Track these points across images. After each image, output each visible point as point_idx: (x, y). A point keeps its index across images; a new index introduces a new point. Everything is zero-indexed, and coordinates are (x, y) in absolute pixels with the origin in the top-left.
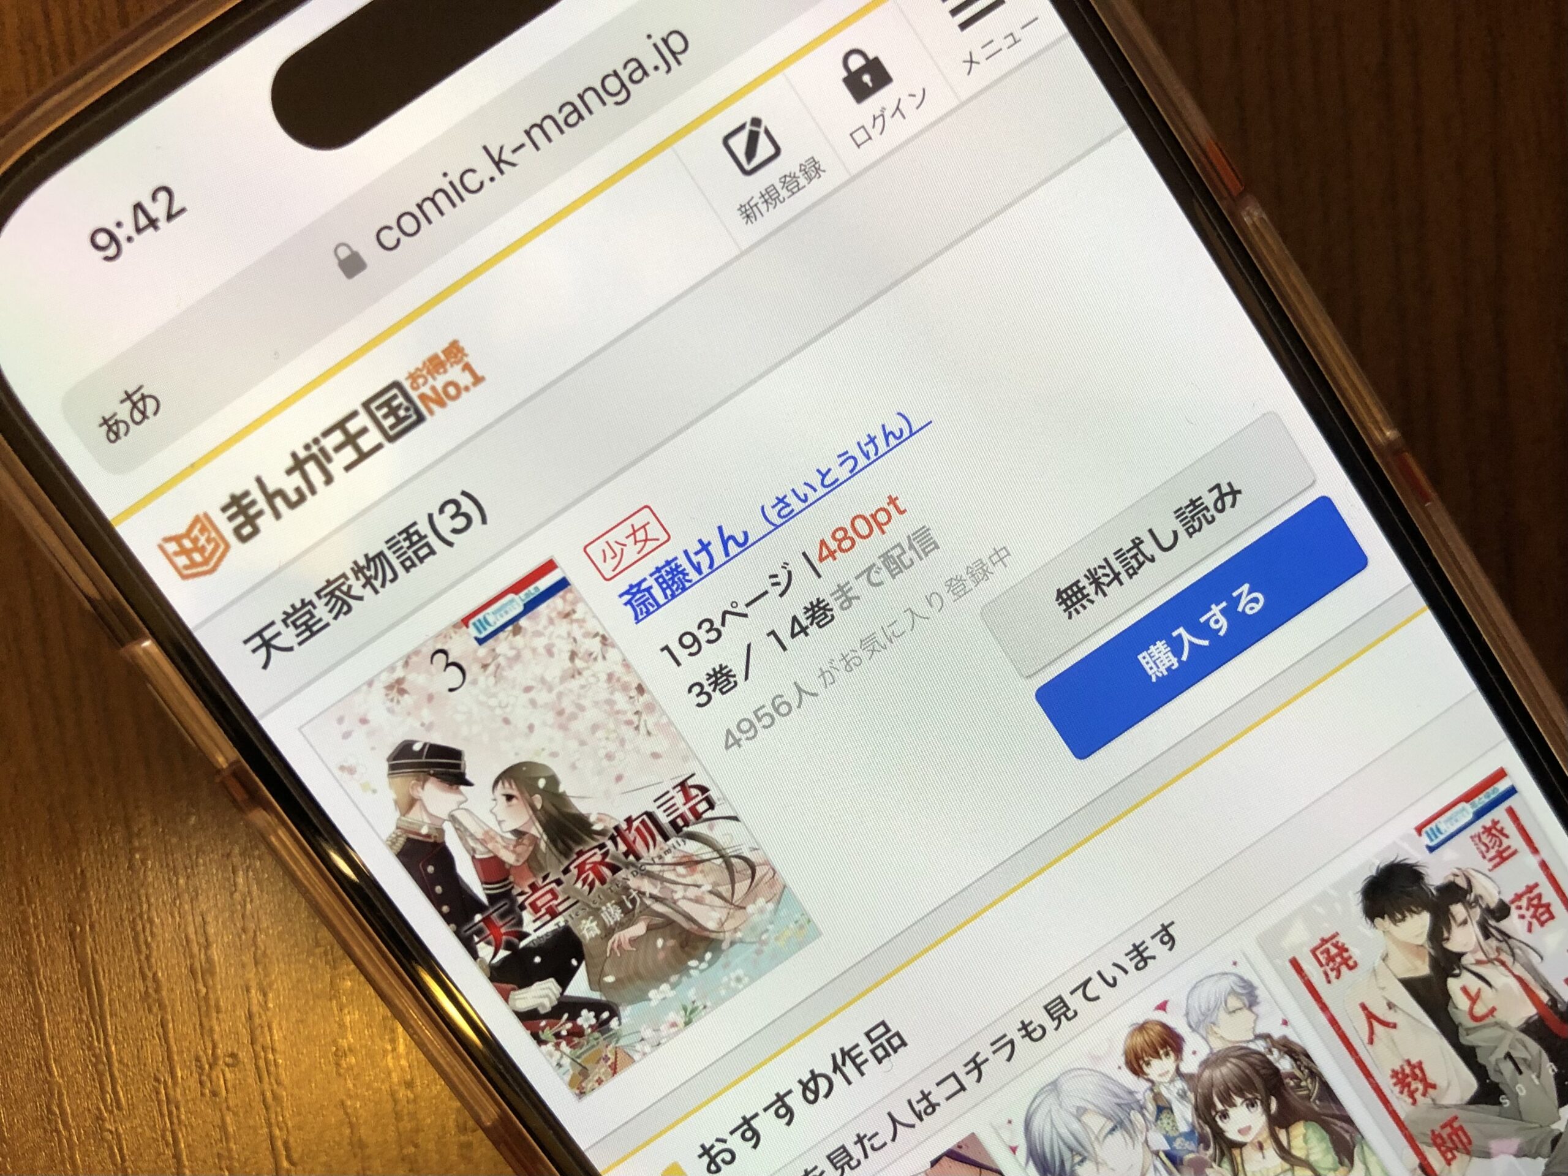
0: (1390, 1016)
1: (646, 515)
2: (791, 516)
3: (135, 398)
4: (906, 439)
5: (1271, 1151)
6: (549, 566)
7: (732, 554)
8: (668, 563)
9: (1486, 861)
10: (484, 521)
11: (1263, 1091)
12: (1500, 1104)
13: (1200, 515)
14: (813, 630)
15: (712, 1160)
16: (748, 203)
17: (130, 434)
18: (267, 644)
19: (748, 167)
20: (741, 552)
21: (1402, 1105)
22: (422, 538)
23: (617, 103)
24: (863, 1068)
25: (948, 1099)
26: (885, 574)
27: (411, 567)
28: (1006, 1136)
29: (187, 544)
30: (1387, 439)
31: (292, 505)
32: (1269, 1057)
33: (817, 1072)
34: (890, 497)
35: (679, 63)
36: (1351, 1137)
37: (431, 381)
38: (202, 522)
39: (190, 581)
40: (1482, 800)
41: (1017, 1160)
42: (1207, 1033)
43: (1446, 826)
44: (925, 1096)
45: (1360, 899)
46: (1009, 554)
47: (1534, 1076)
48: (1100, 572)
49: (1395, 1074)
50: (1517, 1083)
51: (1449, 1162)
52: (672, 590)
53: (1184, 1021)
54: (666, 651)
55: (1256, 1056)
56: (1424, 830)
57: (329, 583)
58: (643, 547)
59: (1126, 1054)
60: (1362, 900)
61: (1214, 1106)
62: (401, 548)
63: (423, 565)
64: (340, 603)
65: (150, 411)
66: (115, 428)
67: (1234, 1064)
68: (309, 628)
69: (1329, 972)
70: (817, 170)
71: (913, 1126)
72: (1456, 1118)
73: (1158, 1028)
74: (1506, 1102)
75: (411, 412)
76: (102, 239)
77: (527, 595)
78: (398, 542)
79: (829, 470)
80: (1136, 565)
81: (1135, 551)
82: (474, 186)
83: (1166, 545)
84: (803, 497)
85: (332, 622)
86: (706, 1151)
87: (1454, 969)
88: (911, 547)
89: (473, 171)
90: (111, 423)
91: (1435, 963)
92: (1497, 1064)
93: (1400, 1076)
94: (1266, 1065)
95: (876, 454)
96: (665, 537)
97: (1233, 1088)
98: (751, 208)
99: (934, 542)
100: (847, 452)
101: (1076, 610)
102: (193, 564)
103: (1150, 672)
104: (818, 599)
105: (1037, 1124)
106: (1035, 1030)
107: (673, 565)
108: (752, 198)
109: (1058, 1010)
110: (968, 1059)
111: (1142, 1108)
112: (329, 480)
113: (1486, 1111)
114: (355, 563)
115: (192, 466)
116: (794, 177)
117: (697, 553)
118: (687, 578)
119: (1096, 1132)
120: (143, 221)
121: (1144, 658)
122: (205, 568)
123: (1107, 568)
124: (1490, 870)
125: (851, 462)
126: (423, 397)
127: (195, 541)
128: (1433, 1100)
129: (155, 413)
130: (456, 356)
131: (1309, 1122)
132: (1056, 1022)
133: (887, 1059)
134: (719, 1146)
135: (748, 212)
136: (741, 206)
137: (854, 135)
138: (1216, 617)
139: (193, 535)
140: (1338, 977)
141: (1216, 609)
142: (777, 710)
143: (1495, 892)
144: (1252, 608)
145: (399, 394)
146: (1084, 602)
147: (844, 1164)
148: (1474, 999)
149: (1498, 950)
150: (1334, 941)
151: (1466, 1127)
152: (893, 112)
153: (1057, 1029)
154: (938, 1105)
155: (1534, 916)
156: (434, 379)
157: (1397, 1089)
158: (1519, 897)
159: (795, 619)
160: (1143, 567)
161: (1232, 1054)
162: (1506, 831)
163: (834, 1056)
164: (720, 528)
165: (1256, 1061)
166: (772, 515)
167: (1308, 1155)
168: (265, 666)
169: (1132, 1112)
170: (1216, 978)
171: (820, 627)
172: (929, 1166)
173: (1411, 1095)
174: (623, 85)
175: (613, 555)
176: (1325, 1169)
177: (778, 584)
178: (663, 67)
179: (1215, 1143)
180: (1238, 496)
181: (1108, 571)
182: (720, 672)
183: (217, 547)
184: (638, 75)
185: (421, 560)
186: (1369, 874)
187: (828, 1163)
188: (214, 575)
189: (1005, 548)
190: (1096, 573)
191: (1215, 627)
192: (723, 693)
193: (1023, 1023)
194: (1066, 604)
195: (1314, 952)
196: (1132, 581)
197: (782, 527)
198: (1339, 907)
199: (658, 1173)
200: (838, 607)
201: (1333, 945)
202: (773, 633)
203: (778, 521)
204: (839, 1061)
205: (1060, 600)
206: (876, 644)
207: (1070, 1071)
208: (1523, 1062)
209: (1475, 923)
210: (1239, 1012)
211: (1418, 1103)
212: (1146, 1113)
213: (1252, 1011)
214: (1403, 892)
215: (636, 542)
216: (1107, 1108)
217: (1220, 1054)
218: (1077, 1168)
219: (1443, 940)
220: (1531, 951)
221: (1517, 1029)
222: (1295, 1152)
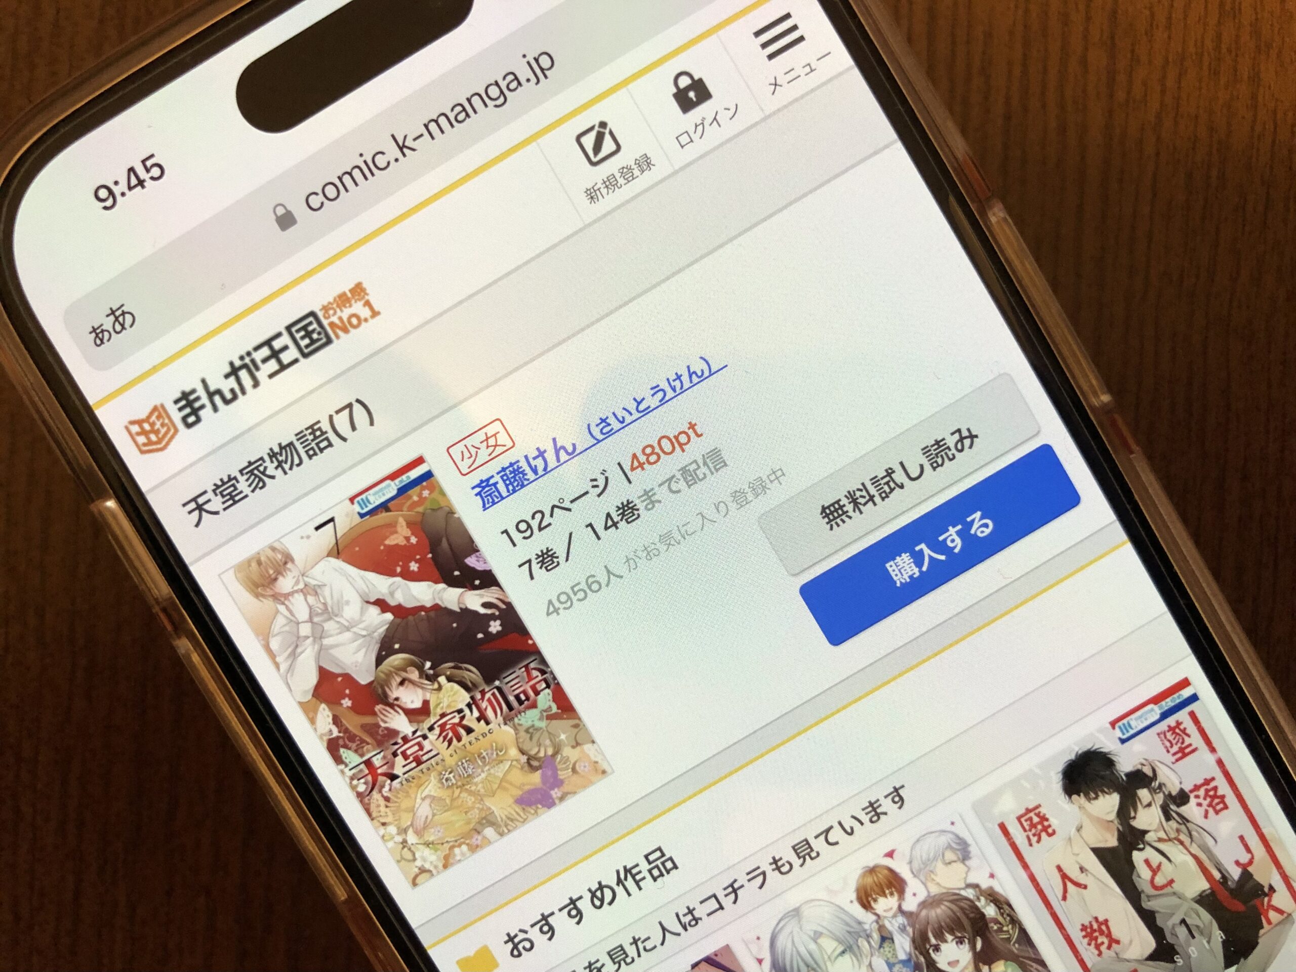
0: (1081, 879)
1: (497, 426)
2: (610, 434)
3: (117, 313)
4: (706, 378)
6: (420, 461)
7: (562, 461)
8: (511, 465)
9: (1170, 755)
10: (372, 423)
11: (970, 931)
12: (1175, 962)
13: (943, 453)
14: (622, 525)
15: (515, 947)
16: (593, 187)
17: (111, 340)
18: (200, 508)
19: (594, 160)
20: (569, 460)
21: (1089, 954)
22: (323, 433)
23: (496, 106)
24: (641, 884)
25: (709, 915)
26: (682, 485)
27: (313, 455)
28: (754, 949)
29: (147, 427)
30: (1102, 402)
31: (227, 402)
32: (977, 903)
33: (603, 883)
35: (546, 77)
37: (339, 313)
38: (159, 411)
40: (1168, 703)
41: (761, 969)
42: (926, 879)
43: (1136, 722)
45: (1061, 777)
46: (784, 474)
47: (1205, 942)
48: (858, 494)
49: (1084, 928)
50: (1190, 946)
52: (513, 486)
53: (907, 867)
54: (505, 535)
55: (968, 902)
56: (1117, 726)
57: (250, 464)
58: (493, 451)
59: (858, 891)
60: (1063, 779)
61: (928, 940)
62: (307, 440)
63: (323, 454)
64: (257, 480)
65: (127, 325)
66: (100, 335)
67: (949, 908)
68: (232, 498)
69: (1031, 837)
70: (649, 164)
71: (679, 934)
73: (886, 872)
74: (1180, 961)
75: (323, 336)
76: (103, 193)
78: (305, 436)
79: (643, 399)
80: (888, 490)
81: (888, 479)
82: (382, 165)
83: (913, 476)
84: (621, 419)
85: (250, 494)
86: (511, 939)
87: (1139, 844)
88: (705, 464)
89: (383, 153)
90: (98, 331)
91: (1121, 837)
92: (1173, 928)
93: (1089, 930)
94: (974, 910)
95: (682, 388)
96: (511, 444)
97: (945, 927)
98: (595, 191)
99: (724, 461)
100: (658, 386)
101: (836, 523)
102: (150, 443)
103: (895, 578)
104: (628, 501)
105: (781, 941)
106: (783, 865)
107: (515, 467)
108: (596, 184)
109: (804, 850)
110: (727, 885)
111: (868, 937)
112: (256, 384)
113: (1161, 968)
114: (271, 449)
115: (154, 367)
116: (630, 169)
117: (534, 458)
118: (526, 477)
119: (829, 954)
120: (134, 181)
121: (891, 566)
122: (159, 446)
123: (864, 491)
124: (1173, 763)
125: (660, 394)
126: (332, 324)
127: (152, 425)
128: (1116, 954)
129: (131, 326)
130: (359, 295)
131: (1009, 963)
132: (802, 860)
133: (661, 878)
134: (521, 936)
135: (592, 195)
136: (587, 190)
137: (679, 138)
138: (952, 537)
139: (151, 421)
140: (1039, 841)
141: (952, 531)
142: (590, 587)
143: (1177, 782)
144: (982, 532)
145: (314, 322)
147: (621, 960)
148: (1155, 871)
149: (1178, 831)
150: (1037, 811)
152: (710, 121)
153: (802, 865)
154: (701, 919)
155: (1210, 805)
156: (342, 311)
157: (1086, 940)
158: (1197, 788)
159: (608, 515)
160: (894, 492)
161: (945, 899)
162: (1188, 731)
164: (554, 440)
165: (966, 907)
166: (596, 432)
168: (197, 525)
169: (860, 940)
170: (937, 834)
171: (628, 523)
172: (690, 968)
173: (1098, 947)
174: (502, 92)
175: (469, 455)
177: (597, 486)
178: (534, 80)
180: (975, 439)
181: (864, 493)
182: (546, 553)
183: (169, 430)
184: (514, 85)
185: (321, 450)
186: (1069, 758)
187: (608, 958)
188: (166, 451)
189: (781, 469)
190: (855, 495)
191: (951, 545)
192: (548, 571)
193: (774, 858)
194: (829, 518)
195: (1019, 819)
196: (884, 503)
197: (604, 442)
198: (1042, 784)
199: (471, 953)
200: (644, 508)
201: (1036, 814)
202: (590, 525)
203: (601, 437)
204: (622, 876)
205: (824, 514)
206: (672, 540)
207: (812, 900)
208: (1195, 928)
209: (1158, 807)
210: (954, 865)
211: (1103, 955)
212: (871, 941)
213: (964, 864)
214: (1097, 776)
215: (488, 447)
216: (838, 934)
217: (937, 897)
219: (1130, 818)
220: (1206, 834)
221: (1193, 899)
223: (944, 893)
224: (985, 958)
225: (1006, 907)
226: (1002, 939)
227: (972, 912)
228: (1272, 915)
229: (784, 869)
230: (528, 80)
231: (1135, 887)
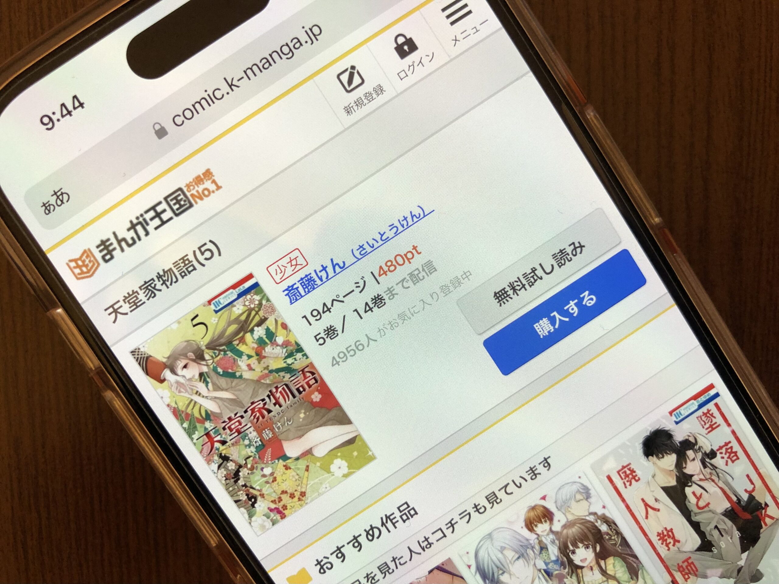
0: (656, 505)
1: (297, 253)
2: (366, 254)
3: (59, 194)
4: (423, 218)
5: (596, 571)
6: (250, 276)
7: (337, 272)
8: (306, 276)
9: (704, 430)
10: (220, 254)
11: (593, 540)
12: (712, 551)
13: (565, 257)
14: (375, 309)
15: (322, 567)
16: (348, 106)
17: (55, 211)
18: (116, 311)
19: (349, 89)
20: (341, 271)
21: (662, 550)
22: (190, 262)
23: (287, 58)
24: (396, 525)
25: (437, 541)
26: (410, 284)
27: (184, 276)
28: (465, 559)
29: (80, 263)
30: (656, 222)
31: (129, 246)
32: (596, 524)
33: (373, 526)
34: (413, 246)
35: (317, 40)
36: (637, 565)
37: (196, 188)
38: (87, 253)
39: (81, 280)
40: (702, 399)
41: (470, 571)
42: (566, 511)
43: (684, 411)
45: (642, 446)
46: (471, 274)
47: (729, 538)
48: (516, 284)
50: (721, 541)
51: (686, 580)
52: (308, 289)
53: (554, 505)
54: (304, 318)
55: (590, 523)
56: (673, 414)
57: (146, 283)
58: (295, 268)
59: (526, 521)
60: (643, 448)
61: (568, 547)
62: (180, 267)
63: (191, 275)
64: (150, 292)
65: (65, 201)
66: (48, 208)
67: (580, 528)
68: (135, 304)
69: (626, 483)
70: (382, 90)
71: (420, 554)
72: (690, 558)
73: (542, 508)
74: (715, 550)
75: (187, 202)
76: (46, 120)
77: (239, 290)
78: (179, 264)
79: (384, 233)
80: (533, 281)
81: (533, 274)
82: (219, 96)
83: (548, 271)
84: (372, 246)
85: (147, 301)
86: (319, 563)
87: (689, 483)
88: (423, 270)
89: (219, 89)
90: (47, 205)
91: (678, 479)
92: (711, 531)
93: (662, 536)
95: (407, 225)
96: (305, 263)
97: (578, 539)
98: (350, 108)
99: (435, 268)
100: (393, 224)
101: (503, 302)
102: (83, 272)
103: (540, 333)
104: (378, 294)
105: (481, 553)
106: (481, 508)
107: (309, 277)
108: (350, 103)
109: (493, 499)
110: (447, 522)
111: (533, 548)
112: (147, 234)
113: (705, 555)
114: (158, 273)
115: (83, 226)
116: (371, 94)
117: (320, 272)
118: (316, 283)
119: (510, 559)
120: (65, 112)
121: (537, 326)
122: (88, 275)
123: (519, 282)
124: (706, 434)
125: (395, 229)
126: (192, 195)
127: (83, 262)
128: (678, 548)
129: (67, 201)
130: (208, 176)
131: (616, 558)
132: (491, 504)
133: (408, 520)
134: (325, 561)
135: (348, 110)
136: (345, 107)
137: (399, 74)
138: (572, 307)
139: (83, 259)
140: (630, 485)
141: (572, 303)
142: (357, 348)
143: (710, 446)
144: (590, 303)
145: (181, 194)
146: (508, 298)
147: (386, 571)
148: (699, 498)
149: (711, 474)
150: (628, 467)
151: (696, 563)
152: (418, 63)
153: (491, 508)
154: (433, 543)
155: (729, 458)
156: (198, 187)
157: (660, 542)
158: (721, 448)
159: (367, 304)
160: (537, 282)
161: (578, 522)
162: (714, 415)
163: (382, 519)
164: (332, 260)
165: (590, 526)
166: (357, 253)
167: (615, 574)
168: (114, 322)
169: (528, 550)
170: (570, 484)
171: (379, 308)
172: (427, 573)
173: (667, 545)
174: (290, 50)
175: (280, 272)
176: (624, 581)
177: (359, 287)
178: (310, 42)
179: (569, 566)
180: (583, 248)
181: (519, 283)
182: (330, 329)
183: (94, 264)
184: (298, 45)
185: (189, 272)
186: (647, 435)
187: (378, 570)
188: (92, 278)
189: (469, 271)
190: (514, 285)
191: (572, 312)
192: (332, 339)
193: (475, 504)
194: (499, 299)
195: (618, 472)
196: (531, 288)
197: (361, 260)
198: (631, 450)
199: (295, 573)
200: (388, 298)
201: (628, 469)
202: (356, 310)
203: (360, 257)
204: (384, 521)
205: (496, 297)
206: (406, 317)
207: (499, 528)
208: (723, 530)
209: (699, 462)
210: (581, 501)
211: (671, 549)
212: (535, 550)
213: (588, 501)
214: (663, 444)
215: (291, 266)
216: (515, 547)
217: (572, 522)
218: (501, 576)
219: (683, 468)
220: (727, 475)
221: (720, 514)
222: (608, 572)
223: (576, 519)
224: (602, 556)
225: (613, 525)
226: (611, 544)
227: (594, 529)
228: (768, 520)
229: (481, 511)
230: (306, 42)
231: (688, 509)
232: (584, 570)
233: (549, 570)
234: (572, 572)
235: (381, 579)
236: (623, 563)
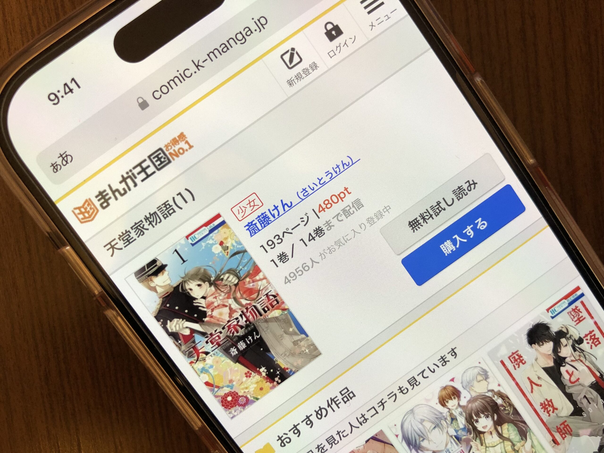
0: (539, 382)
1: (254, 196)
2: (308, 195)
3: (64, 156)
4: (351, 166)
5: (495, 435)
7: (286, 210)
8: (262, 214)
9: (573, 322)
10: (194, 200)
11: (491, 411)
12: (582, 415)
13: (462, 192)
14: (317, 238)
15: (282, 442)
16: (290, 79)
17: (61, 170)
19: (290, 66)
20: (290, 209)
21: (544, 416)
22: (170, 206)
23: (241, 44)
24: (339, 405)
25: (371, 417)
26: (343, 217)
27: (166, 217)
28: (394, 431)
29: (83, 210)
30: (531, 163)
31: (122, 195)
32: (494, 398)
33: (321, 407)
34: (345, 188)
35: (264, 28)
36: (526, 429)
37: (173, 148)
38: (88, 202)
39: (84, 224)
40: (571, 298)
42: (470, 389)
43: (558, 309)
44: (363, 416)
45: (527, 337)
46: (390, 208)
47: (595, 405)
48: (425, 214)
49: (541, 404)
50: (589, 408)
51: (563, 439)
52: (264, 225)
53: (461, 385)
54: (262, 247)
55: (489, 398)
56: (550, 310)
57: (136, 224)
58: (253, 208)
59: (439, 398)
60: (527, 338)
61: (472, 417)
62: (163, 210)
63: (171, 216)
64: (140, 231)
65: (69, 161)
66: (56, 167)
67: (480, 402)
68: (128, 241)
69: (515, 366)
70: (316, 67)
71: (358, 427)
72: (566, 421)
73: (451, 388)
74: (585, 415)
75: (166, 159)
76: (52, 97)
78: (162, 208)
79: (322, 178)
80: (438, 212)
81: (438, 206)
82: (188, 75)
83: (449, 204)
84: (312, 188)
85: (137, 238)
86: (280, 438)
87: (563, 364)
88: (353, 206)
89: (188, 69)
90: (54, 165)
91: (555, 361)
92: (581, 400)
93: (544, 405)
95: (340, 171)
96: (261, 204)
97: (480, 411)
98: (292, 81)
99: (362, 204)
100: (328, 171)
101: (416, 229)
102: (85, 218)
103: (445, 252)
104: (319, 227)
105: (406, 426)
106: (404, 390)
107: (264, 215)
108: (292, 77)
109: (413, 382)
110: (379, 402)
111: (446, 419)
112: (136, 185)
113: (577, 418)
114: (146, 216)
115: (85, 181)
116: (307, 69)
117: (273, 210)
118: (270, 219)
119: (428, 428)
120: (67, 90)
121: (442, 247)
122: (90, 219)
124: (575, 325)
125: (330, 175)
126: (170, 154)
127: (86, 209)
128: (557, 414)
129: (71, 162)
130: (182, 138)
131: (509, 424)
132: (412, 386)
133: (348, 402)
134: (285, 436)
135: (290, 83)
136: (288, 81)
137: (329, 54)
138: (469, 231)
139: (85, 207)
140: (519, 367)
141: (469, 228)
142: (304, 269)
143: (578, 335)
144: (483, 227)
145: (161, 153)
146: (419, 226)
147: (333, 442)
148: (571, 375)
149: (580, 356)
150: (517, 353)
151: (570, 425)
152: (344, 45)
153: (412, 389)
154: (368, 419)
155: (593, 343)
156: (175, 147)
157: (543, 410)
158: (586, 335)
159: (310, 234)
160: (441, 212)
161: (479, 398)
162: (581, 310)
164: (282, 201)
165: (489, 400)
166: (301, 195)
167: (509, 436)
168: (112, 256)
169: (442, 421)
170: (473, 368)
171: (320, 237)
172: (365, 442)
173: (548, 412)
174: (243, 37)
175: (242, 211)
176: (516, 442)
177: (304, 221)
178: (258, 30)
179: (474, 432)
180: (476, 185)
181: (428, 214)
182: (282, 255)
183: (94, 211)
184: (249, 33)
185: (170, 214)
186: (529, 328)
187: (326, 442)
188: (93, 221)
189: (388, 206)
190: (423, 215)
191: (469, 234)
192: (284, 263)
193: (399, 387)
194: (412, 227)
195: (509, 358)
196: (437, 217)
197: (305, 200)
198: (518, 340)
199: (261, 447)
200: (326, 229)
201: (516, 355)
202: (302, 240)
203: (303, 198)
204: (330, 403)
205: (410, 225)
206: (341, 243)
207: (418, 405)
208: (591, 399)
209: (571, 347)
210: (481, 381)
211: (551, 415)
212: (447, 421)
213: (486, 381)
214: (543, 334)
215: (250, 206)
216: (432, 420)
217: (475, 398)
218: (421, 442)
219: (558, 352)
220: (592, 356)
221: (588, 386)
222: (504, 435)
223: (478, 395)
224: (499, 423)
225: (506, 399)
226: (506, 413)
227: (492, 403)
231: (563, 383)
232: (485, 434)
233: (459, 436)
234: (477, 436)
235: (329, 449)
236: (515, 427)
